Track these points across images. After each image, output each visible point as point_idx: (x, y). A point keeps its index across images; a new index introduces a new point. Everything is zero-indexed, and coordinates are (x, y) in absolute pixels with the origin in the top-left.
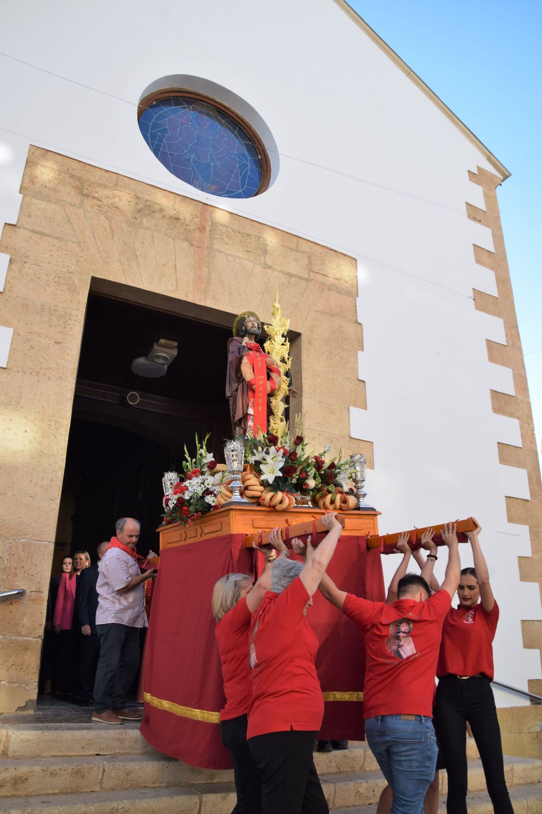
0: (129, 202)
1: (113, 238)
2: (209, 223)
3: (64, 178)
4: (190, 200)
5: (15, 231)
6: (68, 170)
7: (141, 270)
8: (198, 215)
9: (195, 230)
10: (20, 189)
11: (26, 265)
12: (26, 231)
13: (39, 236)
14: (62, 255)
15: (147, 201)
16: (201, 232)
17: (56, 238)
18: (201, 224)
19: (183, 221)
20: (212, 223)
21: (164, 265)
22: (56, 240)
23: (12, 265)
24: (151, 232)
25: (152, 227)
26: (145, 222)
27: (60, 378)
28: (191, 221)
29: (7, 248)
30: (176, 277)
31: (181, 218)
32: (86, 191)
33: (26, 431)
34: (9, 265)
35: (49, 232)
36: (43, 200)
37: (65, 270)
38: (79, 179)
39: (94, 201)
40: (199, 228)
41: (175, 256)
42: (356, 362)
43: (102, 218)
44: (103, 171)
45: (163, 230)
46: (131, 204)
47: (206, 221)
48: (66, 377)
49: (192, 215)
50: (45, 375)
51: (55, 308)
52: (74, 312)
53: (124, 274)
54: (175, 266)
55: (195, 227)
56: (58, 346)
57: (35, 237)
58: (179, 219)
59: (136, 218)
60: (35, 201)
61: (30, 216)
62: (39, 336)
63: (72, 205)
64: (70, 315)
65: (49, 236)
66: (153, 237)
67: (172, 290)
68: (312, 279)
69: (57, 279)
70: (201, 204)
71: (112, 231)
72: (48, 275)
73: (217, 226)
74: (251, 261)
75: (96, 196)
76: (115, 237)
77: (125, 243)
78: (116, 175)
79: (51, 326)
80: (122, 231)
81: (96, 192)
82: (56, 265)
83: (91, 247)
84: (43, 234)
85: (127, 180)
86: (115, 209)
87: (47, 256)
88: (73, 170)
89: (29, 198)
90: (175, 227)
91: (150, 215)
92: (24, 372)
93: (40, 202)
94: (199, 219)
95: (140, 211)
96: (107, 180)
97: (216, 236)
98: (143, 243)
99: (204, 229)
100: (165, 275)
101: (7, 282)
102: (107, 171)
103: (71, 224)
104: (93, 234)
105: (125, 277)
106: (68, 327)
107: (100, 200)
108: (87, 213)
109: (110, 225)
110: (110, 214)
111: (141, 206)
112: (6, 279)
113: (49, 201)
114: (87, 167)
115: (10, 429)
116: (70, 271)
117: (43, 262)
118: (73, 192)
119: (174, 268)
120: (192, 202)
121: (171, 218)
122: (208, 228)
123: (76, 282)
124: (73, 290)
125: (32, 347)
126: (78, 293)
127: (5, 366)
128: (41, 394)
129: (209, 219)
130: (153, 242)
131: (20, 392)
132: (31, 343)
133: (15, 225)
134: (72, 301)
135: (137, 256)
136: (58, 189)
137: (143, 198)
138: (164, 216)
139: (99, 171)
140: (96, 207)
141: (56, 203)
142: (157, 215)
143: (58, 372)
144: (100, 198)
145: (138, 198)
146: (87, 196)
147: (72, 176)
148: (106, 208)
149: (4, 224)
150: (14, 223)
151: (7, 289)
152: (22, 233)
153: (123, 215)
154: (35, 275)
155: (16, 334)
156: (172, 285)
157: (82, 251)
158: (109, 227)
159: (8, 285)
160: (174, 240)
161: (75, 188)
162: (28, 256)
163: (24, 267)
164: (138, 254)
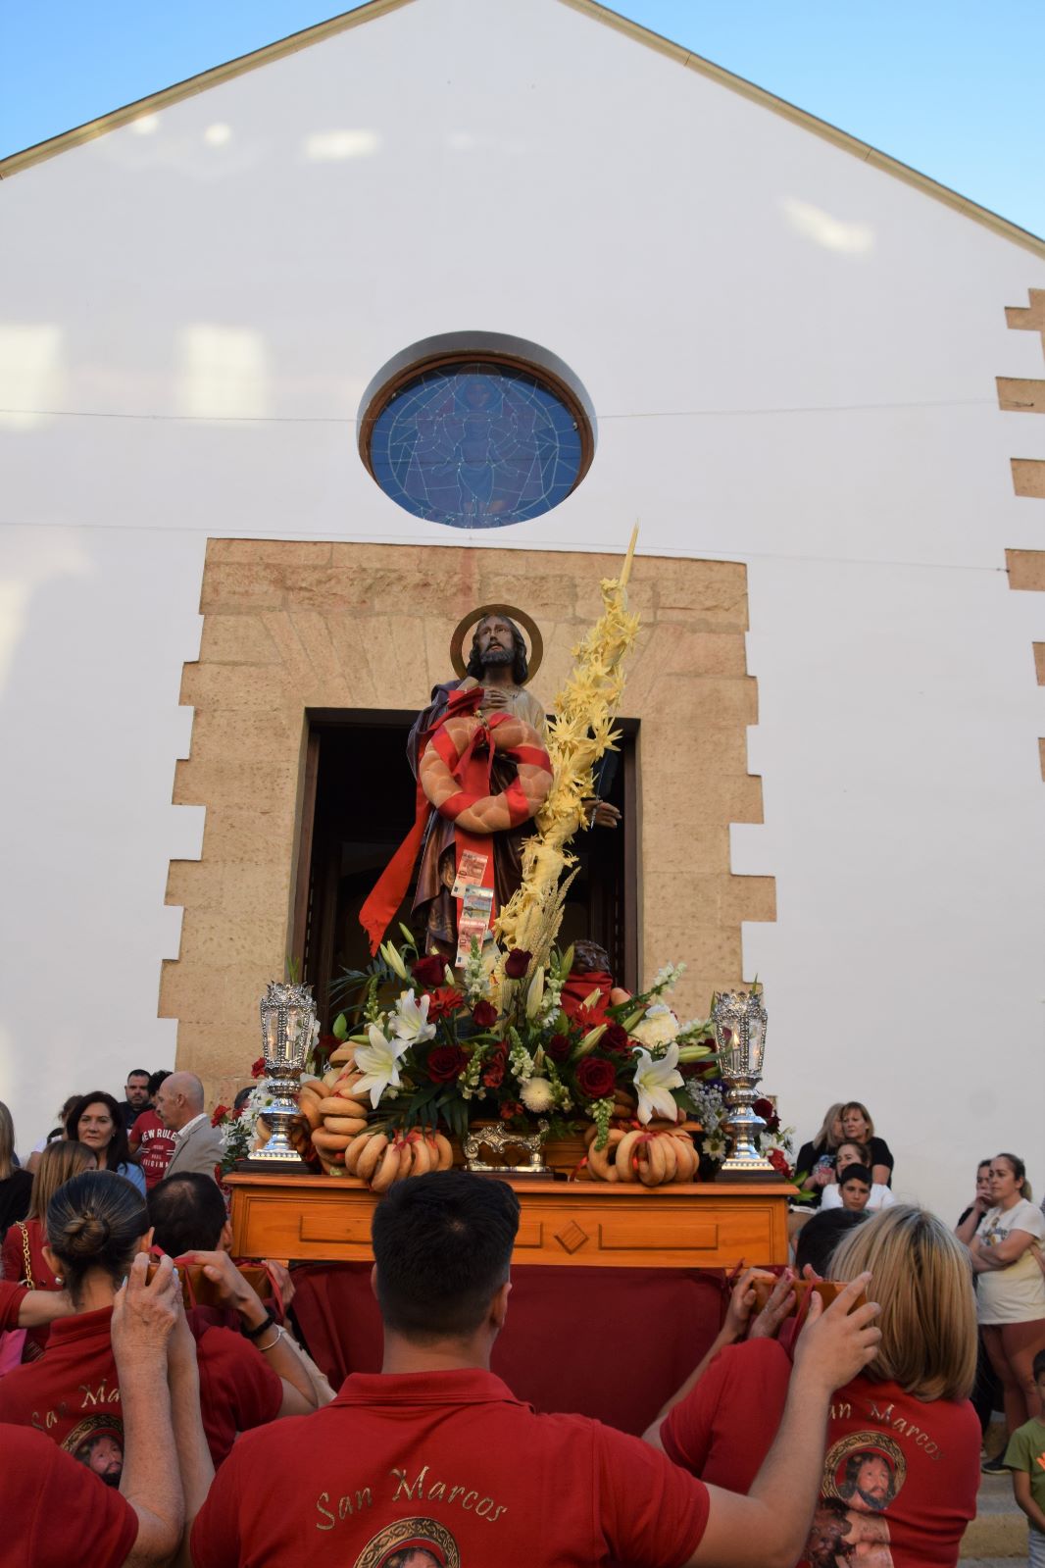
0: (351, 580)
1: (332, 643)
2: (477, 577)
3: (257, 572)
4: (444, 549)
5: (199, 670)
6: (261, 559)
7: (374, 680)
8: (458, 569)
9: (455, 594)
10: (201, 608)
11: (216, 714)
12: (213, 666)
13: (230, 668)
14: (262, 687)
15: (377, 570)
16: (465, 595)
17: (253, 664)
18: (464, 583)
19: (436, 586)
20: (481, 576)
21: (409, 664)
22: (253, 668)
23: (199, 719)
24: (386, 618)
25: (388, 609)
26: (377, 605)
27: (271, 861)
28: (447, 583)
29: (190, 696)
30: (428, 677)
31: (431, 581)
32: (289, 583)
33: (231, 939)
34: (195, 719)
35: (240, 658)
36: (232, 614)
37: (268, 708)
38: (277, 567)
39: (304, 594)
40: (461, 590)
41: (425, 645)
42: (744, 745)
43: (314, 616)
44: (311, 545)
45: (405, 609)
46: (355, 583)
47: (471, 576)
48: (279, 859)
49: (448, 572)
50: (250, 860)
51: (259, 765)
52: (284, 765)
53: (350, 692)
54: (426, 661)
55: (454, 590)
56: (264, 818)
57: (226, 671)
58: (430, 585)
59: (364, 602)
60: (221, 618)
61: (216, 643)
62: (241, 808)
63: (271, 609)
64: (280, 770)
65: (242, 664)
66: (390, 625)
67: (422, 700)
68: (661, 621)
69: (258, 724)
70: (462, 550)
71: (330, 632)
72: (245, 720)
73: (489, 578)
74: (550, 620)
75: (304, 585)
76: (335, 641)
77: (350, 646)
78: (329, 546)
79: (254, 792)
80: (344, 628)
81: (303, 580)
82: (255, 704)
83: (301, 665)
84: (235, 664)
85: (345, 548)
86: (333, 597)
87: (241, 694)
88: (268, 556)
89: (212, 617)
90: (424, 598)
91: (383, 591)
92: (224, 861)
93: (228, 617)
94: (460, 576)
95: (370, 587)
96: (317, 557)
97: (490, 596)
98: (376, 638)
99: (469, 588)
100: (411, 680)
101: (194, 743)
102: (315, 543)
103: (272, 637)
104: (303, 645)
105: (352, 697)
106: (277, 788)
107: (312, 590)
108: (294, 616)
109: (327, 625)
110: (326, 607)
111: (369, 581)
112: (192, 739)
113: (240, 613)
114: (288, 545)
115: (211, 939)
116: (275, 707)
117: (238, 704)
118: (272, 589)
119: (424, 664)
120: (448, 551)
121: (416, 586)
122: (475, 586)
123: (284, 722)
124: (280, 734)
125: (233, 827)
126: (288, 737)
127: (199, 859)
128: (248, 887)
129: (477, 571)
130: (391, 634)
131: (221, 889)
132: (230, 822)
133: (197, 662)
134: (280, 750)
135: (367, 660)
136: (251, 592)
137: (371, 569)
138: (405, 587)
139: (305, 547)
140: (307, 601)
141: (248, 613)
142: (396, 588)
143: (267, 852)
144: (309, 588)
145: (364, 570)
146: (290, 589)
147: (267, 566)
148: (320, 599)
149: (183, 664)
150: (196, 659)
151: (194, 754)
152: (208, 670)
153: (345, 602)
154: (228, 724)
155: (210, 812)
156: (422, 692)
157: (290, 674)
158: (324, 626)
159: (196, 747)
160: (422, 619)
161: (274, 582)
162: (218, 701)
163: (213, 717)
164: (369, 656)
